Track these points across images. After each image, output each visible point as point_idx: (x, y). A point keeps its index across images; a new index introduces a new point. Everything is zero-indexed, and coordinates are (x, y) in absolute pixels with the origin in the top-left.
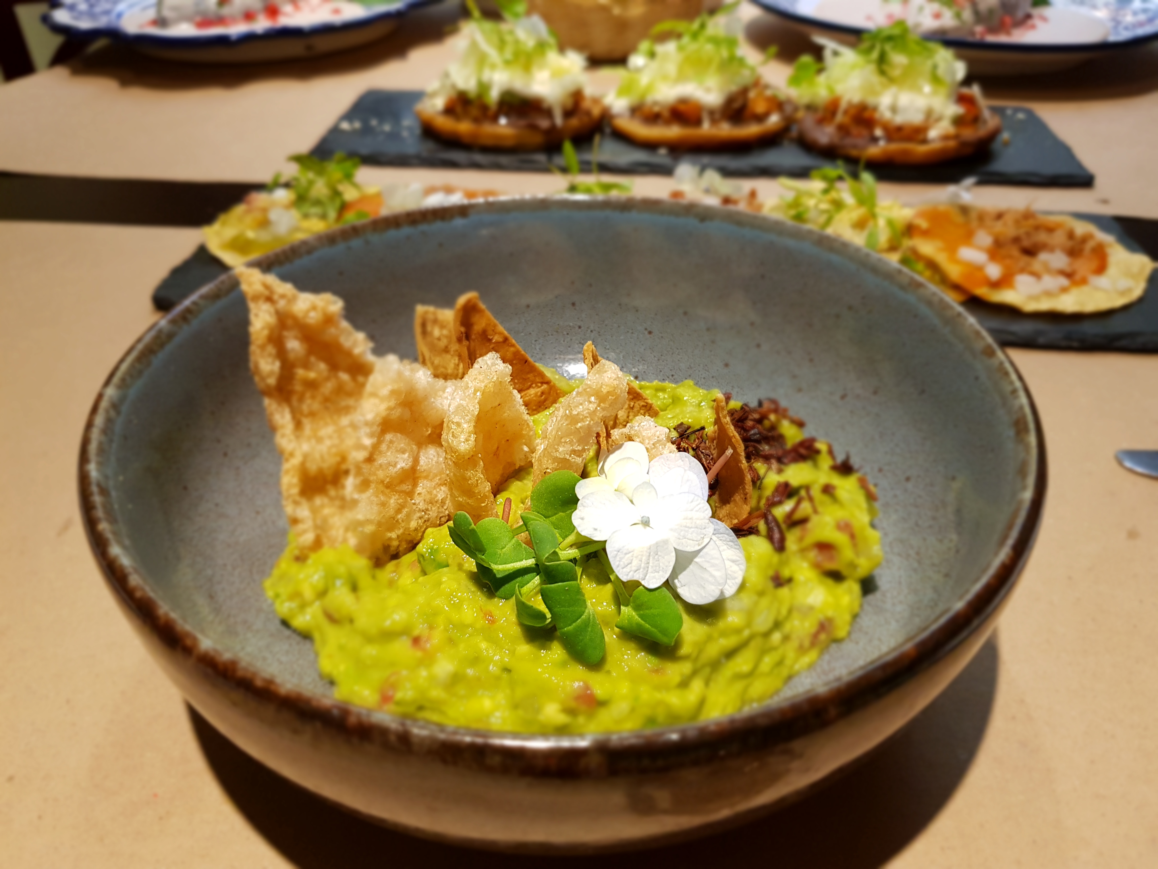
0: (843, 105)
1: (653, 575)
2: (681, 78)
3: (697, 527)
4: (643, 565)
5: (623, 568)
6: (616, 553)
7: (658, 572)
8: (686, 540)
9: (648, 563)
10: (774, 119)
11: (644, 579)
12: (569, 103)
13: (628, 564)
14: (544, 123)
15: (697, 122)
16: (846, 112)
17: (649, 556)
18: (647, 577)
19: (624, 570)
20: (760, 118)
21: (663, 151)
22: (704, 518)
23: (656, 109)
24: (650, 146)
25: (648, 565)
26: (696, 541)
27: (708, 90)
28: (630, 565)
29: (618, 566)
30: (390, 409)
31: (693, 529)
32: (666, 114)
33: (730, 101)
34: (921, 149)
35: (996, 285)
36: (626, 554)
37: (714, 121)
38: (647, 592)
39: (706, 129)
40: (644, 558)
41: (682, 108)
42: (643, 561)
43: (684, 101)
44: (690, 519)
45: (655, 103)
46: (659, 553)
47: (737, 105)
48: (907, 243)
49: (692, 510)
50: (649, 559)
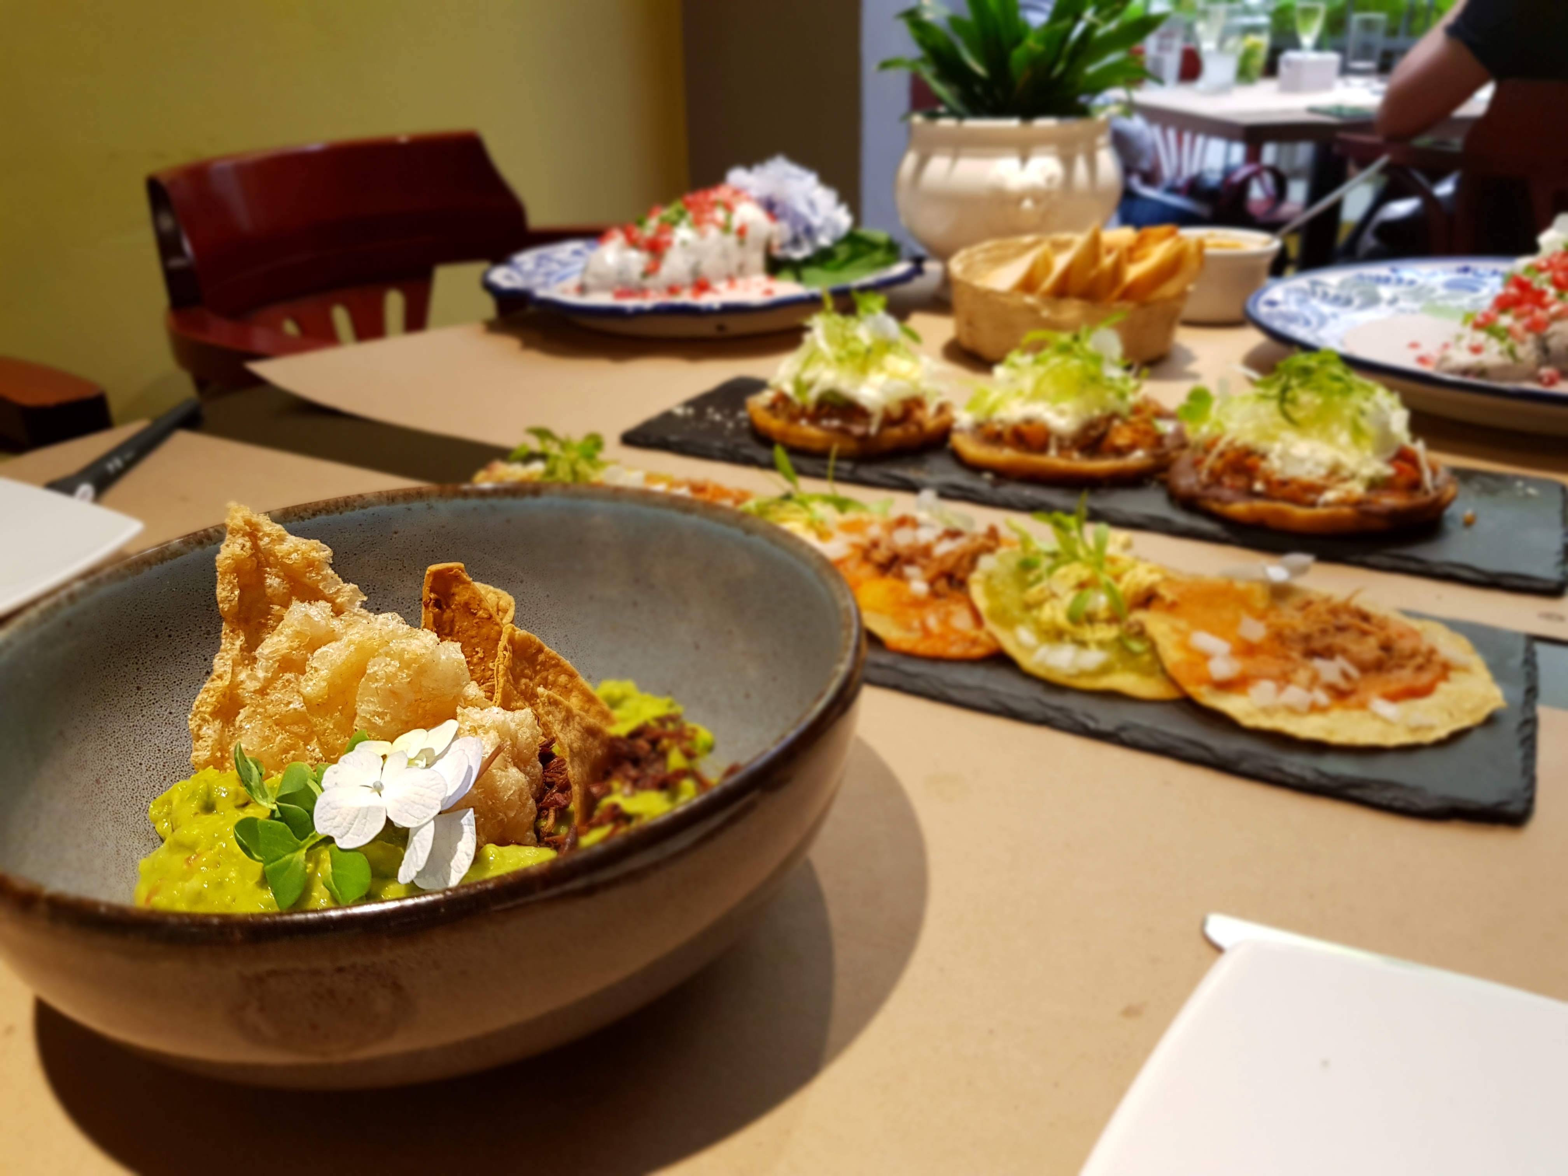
0: (1221, 445)
1: (352, 836)
2: (1036, 395)
3: (423, 805)
4: (345, 824)
5: (325, 821)
6: (324, 805)
7: (359, 836)
8: (408, 814)
9: (352, 824)
10: (1138, 457)
11: (341, 838)
12: (897, 412)
13: (330, 819)
14: (857, 429)
15: (1043, 448)
16: (1222, 455)
17: (356, 817)
18: (345, 838)
19: (324, 823)
20: (1120, 452)
21: (988, 476)
22: (436, 799)
23: (998, 427)
24: (976, 468)
25: (350, 826)
26: (418, 818)
27: (1061, 413)
28: (331, 821)
29: (321, 818)
30: (291, 648)
31: (419, 806)
32: (1007, 435)
33: (1089, 426)
34: (1301, 512)
35: (1225, 686)
36: (333, 809)
37: (1062, 449)
38: (337, 850)
39: (1053, 459)
40: (349, 818)
41: (1025, 428)
42: (347, 820)
43: (1029, 421)
44: (421, 795)
45: (1001, 421)
46: (368, 818)
47: (1094, 433)
48: (1140, 616)
49: (428, 788)
50: (355, 821)
